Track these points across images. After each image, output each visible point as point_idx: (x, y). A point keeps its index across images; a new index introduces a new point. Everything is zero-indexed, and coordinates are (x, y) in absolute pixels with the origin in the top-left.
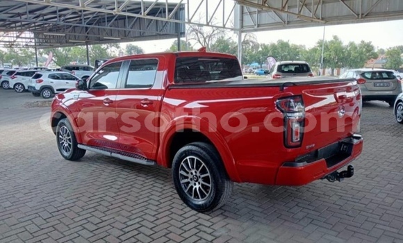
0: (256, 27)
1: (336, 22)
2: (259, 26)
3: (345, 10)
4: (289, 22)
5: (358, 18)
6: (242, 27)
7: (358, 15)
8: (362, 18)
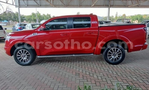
0: (26, 6)
1: (58, 7)
2: (27, 5)
3: (61, 3)
4: (40, 5)
5: (65, 6)
6: (19, 5)
7: (65, 5)
8: (66, 6)
